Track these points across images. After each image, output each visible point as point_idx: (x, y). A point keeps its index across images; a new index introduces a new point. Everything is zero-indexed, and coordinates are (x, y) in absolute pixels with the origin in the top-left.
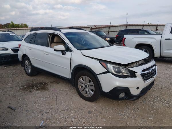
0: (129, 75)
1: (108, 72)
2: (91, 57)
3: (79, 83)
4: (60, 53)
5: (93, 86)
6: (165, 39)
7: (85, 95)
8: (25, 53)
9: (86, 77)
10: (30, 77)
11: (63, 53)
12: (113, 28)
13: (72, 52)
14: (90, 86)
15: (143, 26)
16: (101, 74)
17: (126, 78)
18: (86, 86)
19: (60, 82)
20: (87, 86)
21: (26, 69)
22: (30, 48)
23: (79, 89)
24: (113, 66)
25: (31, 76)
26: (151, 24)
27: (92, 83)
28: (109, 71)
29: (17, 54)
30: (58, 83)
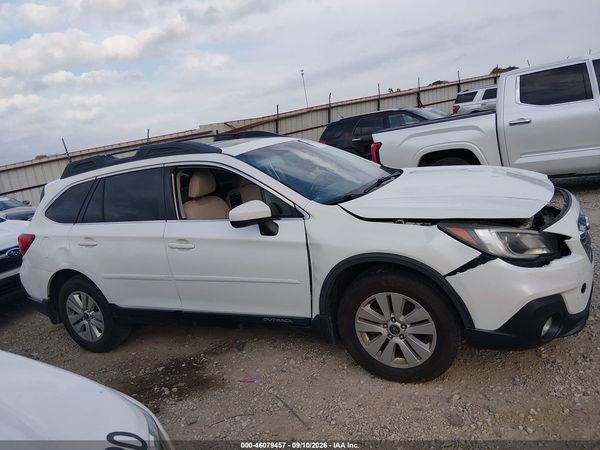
0: (545, 252)
1: (486, 257)
2: (394, 221)
3: (361, 327)
4: (254, 230)
5: (426, 321)
6: (511, 124)
7: (397, 363)
8: (64, 265)
9: (389, 298)
10: (106, 354)
11: (266, 227)
12: (288, 120)
13: (302, 216)
14: (412, 324)
15: (378, 100)
16: (462, 269)
17: (547, 263)
18: (394, 331)
19: (244, 344)
20: (396, 326)
21: (77, 328)
22: (89, 242)
23: (365, 347)
24: (498, 233)
25: (107, 351)
26: (399, 90)
27: (420, 312)
28: (488, 255)
29: (18, 274)
30: (240, 350)
